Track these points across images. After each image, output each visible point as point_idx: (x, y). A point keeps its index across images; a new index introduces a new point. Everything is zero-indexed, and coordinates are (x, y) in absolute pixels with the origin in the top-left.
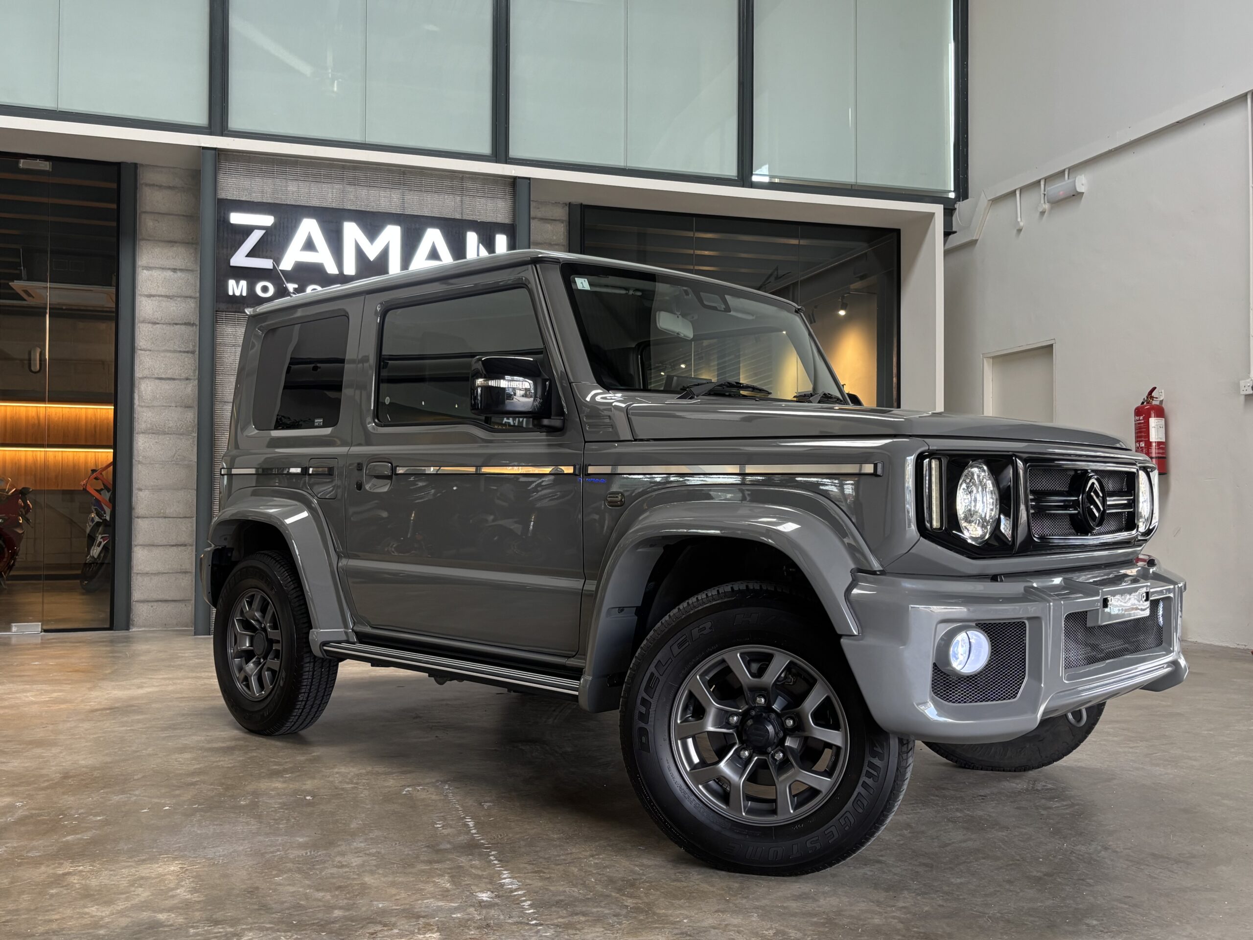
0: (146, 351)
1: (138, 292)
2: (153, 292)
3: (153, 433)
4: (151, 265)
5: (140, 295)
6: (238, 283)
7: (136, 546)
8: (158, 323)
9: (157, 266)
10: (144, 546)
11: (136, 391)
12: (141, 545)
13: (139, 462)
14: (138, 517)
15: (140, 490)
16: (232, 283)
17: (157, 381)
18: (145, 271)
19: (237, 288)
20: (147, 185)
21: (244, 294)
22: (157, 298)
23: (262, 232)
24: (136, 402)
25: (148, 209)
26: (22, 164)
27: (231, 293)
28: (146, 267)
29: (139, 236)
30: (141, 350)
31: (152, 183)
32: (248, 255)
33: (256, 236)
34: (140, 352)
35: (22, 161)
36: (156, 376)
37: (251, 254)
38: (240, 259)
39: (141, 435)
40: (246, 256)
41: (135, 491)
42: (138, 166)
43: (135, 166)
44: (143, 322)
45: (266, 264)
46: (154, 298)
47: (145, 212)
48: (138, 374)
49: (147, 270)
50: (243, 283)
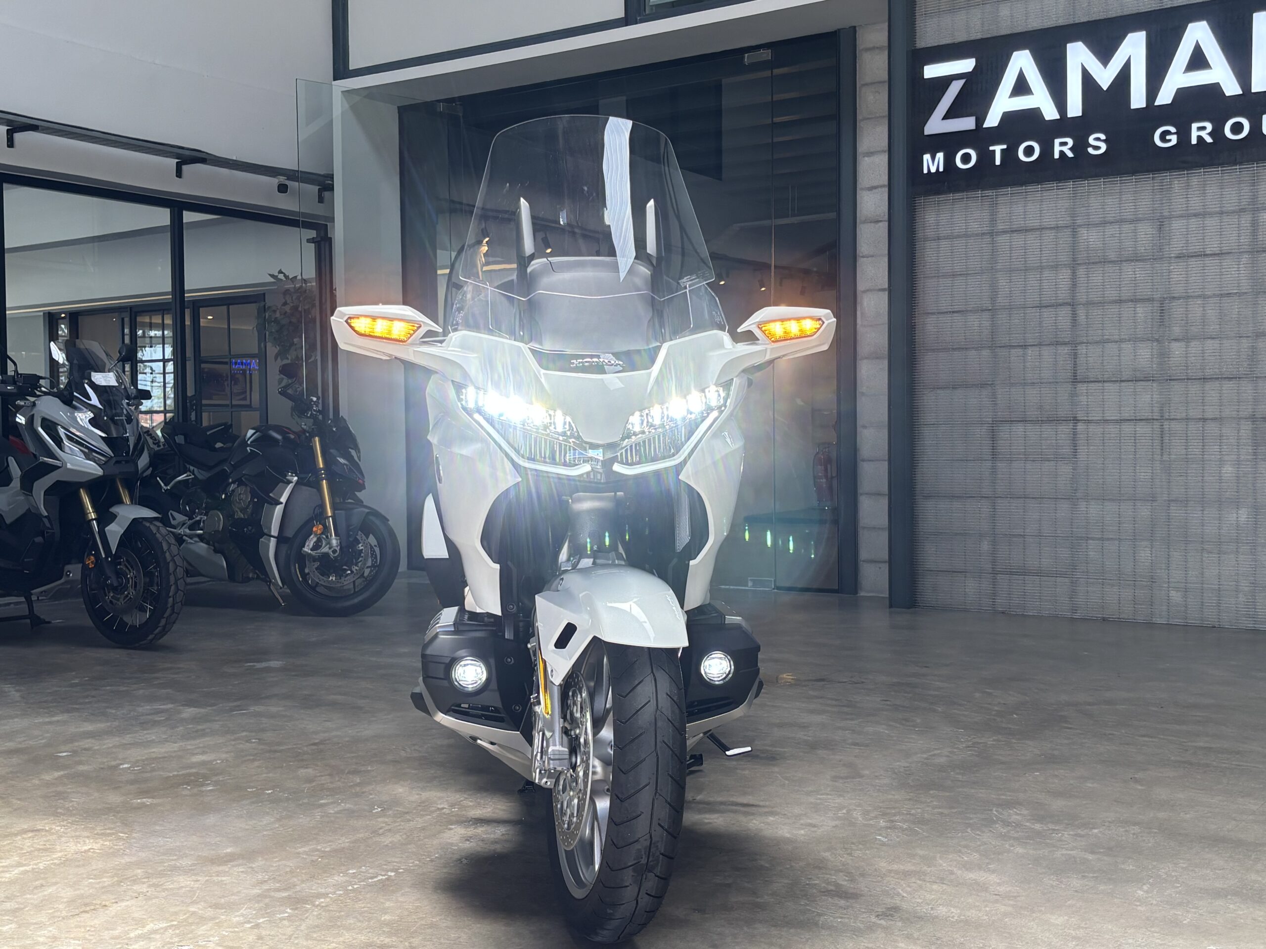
0: (868, 257)
1: (859, 186)
2: (876, 184)
3: (877, 358)
4: (872, 150)
5: (862, 189)
6: (933, 158)
7: (861, 494)
8: (881, 221)
9: (879, 149)
10: (869, 494)
11: (858, 308)
12: (866, 494)
13: (863, 394)
14: (863, 460)
15: (864, 427)
16: (927, 157)
17: (880, 293)
18: (866, 159)
19: (933, 163)
20: (868, 50)
21: (941, 169)
22: (880, 189)
23: (961, 83)
24: (859, 321)
25: (868, 79)
26: (747, 58)
27: (925, 171)
28: (867, 153)
29: (859, 117)
30: (863, 257)
31: (871, 46)
32: (945, 118)
33: (955, 88)
34: (862, 259)
35: (746, 55)
36: (880, 287)
37: (950, 115)
38: (936, 125)
39: (865, 361)
40: (943, 119)
41: (859, 429)
42: (857, 29)
43: (854, 28)
44: (865, 222)
45: (967, 123)
46: (876, 191)
47: (866, 84)
48: (861, 286)
49: (867, 156)
50: (940, 156)
